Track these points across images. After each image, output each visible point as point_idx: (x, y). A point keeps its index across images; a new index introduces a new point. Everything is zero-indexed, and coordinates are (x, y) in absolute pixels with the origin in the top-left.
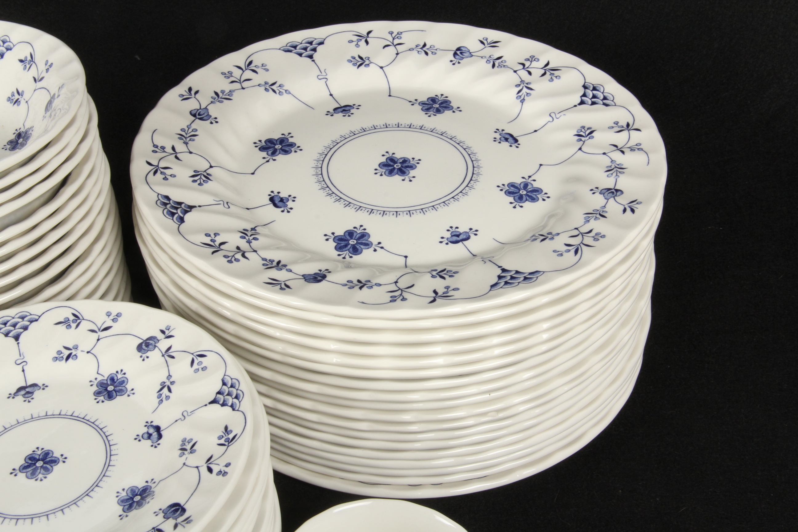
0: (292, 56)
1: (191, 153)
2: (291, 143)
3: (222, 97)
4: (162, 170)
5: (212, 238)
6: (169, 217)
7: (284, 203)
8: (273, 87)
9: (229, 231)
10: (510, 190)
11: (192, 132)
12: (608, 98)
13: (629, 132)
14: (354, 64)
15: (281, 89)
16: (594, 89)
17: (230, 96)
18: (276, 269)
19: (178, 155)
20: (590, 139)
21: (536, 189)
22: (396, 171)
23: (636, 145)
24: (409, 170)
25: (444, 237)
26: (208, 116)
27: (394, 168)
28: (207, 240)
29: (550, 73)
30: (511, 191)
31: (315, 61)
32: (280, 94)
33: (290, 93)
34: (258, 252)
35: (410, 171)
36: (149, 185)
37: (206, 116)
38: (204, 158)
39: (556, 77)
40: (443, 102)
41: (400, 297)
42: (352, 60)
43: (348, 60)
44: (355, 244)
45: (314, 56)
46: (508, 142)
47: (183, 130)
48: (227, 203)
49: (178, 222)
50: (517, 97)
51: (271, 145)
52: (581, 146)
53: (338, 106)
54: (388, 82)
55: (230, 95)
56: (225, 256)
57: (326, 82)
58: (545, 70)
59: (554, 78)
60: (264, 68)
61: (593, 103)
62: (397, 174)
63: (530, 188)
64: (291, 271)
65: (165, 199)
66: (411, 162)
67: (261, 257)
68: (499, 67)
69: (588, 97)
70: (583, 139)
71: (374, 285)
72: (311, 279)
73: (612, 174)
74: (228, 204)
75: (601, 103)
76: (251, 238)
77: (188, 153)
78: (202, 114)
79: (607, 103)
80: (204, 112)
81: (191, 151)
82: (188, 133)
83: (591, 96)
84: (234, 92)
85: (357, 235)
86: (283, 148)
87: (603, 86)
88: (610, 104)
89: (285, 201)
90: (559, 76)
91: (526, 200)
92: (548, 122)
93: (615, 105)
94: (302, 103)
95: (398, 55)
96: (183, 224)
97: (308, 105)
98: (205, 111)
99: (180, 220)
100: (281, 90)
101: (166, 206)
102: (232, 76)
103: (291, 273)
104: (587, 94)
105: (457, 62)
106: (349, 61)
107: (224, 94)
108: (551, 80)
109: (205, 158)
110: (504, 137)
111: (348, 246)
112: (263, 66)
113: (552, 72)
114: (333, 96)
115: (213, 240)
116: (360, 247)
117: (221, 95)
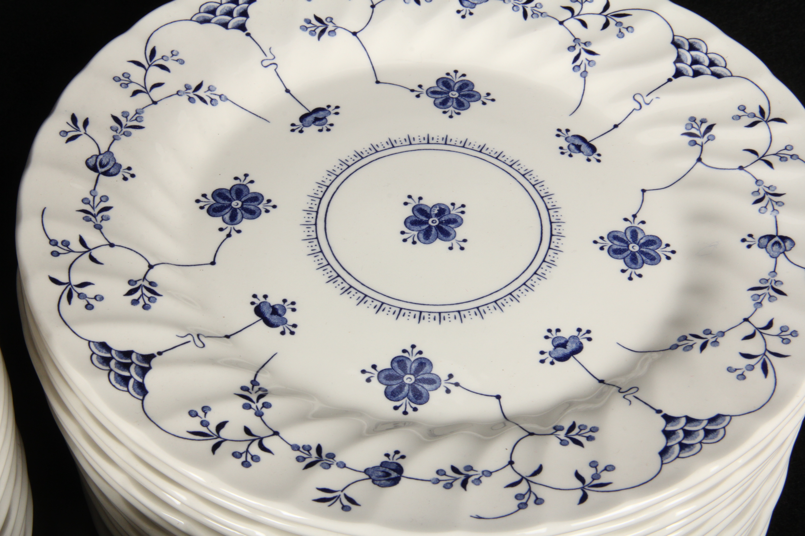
0: (213, 29)
1: (112, 245)
2: (254, 195)
3: (126, 125)
4: (80, 290)
5: (201, 418)
6: (121, 388)
7: (280, 315)
8: (200, 93)
9: (221, 397)
10: (615, 247)
11: (100, 202)
12: (716, 62)
13: (768, 125)
14: (312, 33)
15: (211, 94)
16: (692, 48)
17: (140, 122)
18: (321, 465)
19: (95, 253)
20: (709, 142)
21: (651, 238)
22: (434, 231)
23: (786, 149)
24: (453, 228)
25: (545, 351)
26: (115, 166)
27: (430, 227)
28: (195, 425)
29: (615, 23)
30: (617, 249)
31: (252, 35)
32: (212, 103)
33: (227, 99)
34: (281, 434)
35: (455, 229)
36: (69, 327)
37: (113, 167)
38: (135, 253)
39: (627, 29)
40: (462, 85)
41: (530, 496)
42: (308, 26)
43: (301, 27)
44: (414, 383)
45: (248, 25)
46: (583, 152)
47: (85, 201)
48: (198, 335)
49: (138, 394)
50: (574, 68)
51: (223, 202)
52: (700, 155)
53: (305, 112)
54: (369, 57)
55: (138, 119)
56: (236, 455)
57: (275, 70)
58: (606, 16)
59: (624, 31)
60: (175, 58)
61: (697, 74)
62: (437, 237)
63: (641, 239)
64: (344, 466)
65: (101, 349)
66: (452, 212)
67: (289, 444)
68: (534, 16)
69: (685, 62)
70: (699, 141)
71: (481, 475)
72: (380, 476)
73: (765, 207)
74: (201, 337)
75: (708, 71)
76: (260, 405)
77: (108, 247)
78: (106, 163)
79: (719, 72)
80: (108, 160)
81: (112, 241)
82: (96, 204)
83: (689, 61)
84: (143, 112)
85: (412, 364)
86: (244, 206)
87: (704, 42)
88: (722, 73)
89: (280, 312)
90: (632, 27)
91: (643, 262)
92: (633, 110)
93: (732, 76)
94: (248, 112)
95: (375, 9)
96: (147, 397)
97: (257, 116)
98: (109, 157)
99: (139, 391)
100: (213, 97)
101: (108, 365)
102: (131, 82)
103: (345, 469)
104: (683, 58)
105: (468, 12)
106: (303, 28)
107: (129, 118)
108: (621, 35)
109: (137, 253)
110: (573, 144)
111: (404, 389)
112: (173, 55)
113: (619, 19)
114: (291, 92)
115: (204, 423)
116: (423, 387)
117: (123, 120)
